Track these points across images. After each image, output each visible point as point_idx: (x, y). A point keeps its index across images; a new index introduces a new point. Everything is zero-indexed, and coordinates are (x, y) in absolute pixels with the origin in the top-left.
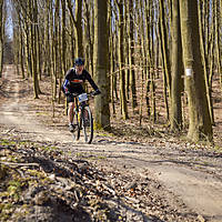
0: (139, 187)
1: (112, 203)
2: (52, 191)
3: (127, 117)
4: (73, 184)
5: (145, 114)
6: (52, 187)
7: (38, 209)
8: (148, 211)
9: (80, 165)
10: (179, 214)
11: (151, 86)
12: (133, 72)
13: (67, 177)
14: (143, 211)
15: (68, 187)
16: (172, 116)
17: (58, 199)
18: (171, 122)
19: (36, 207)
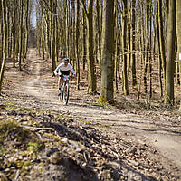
0: (138, 152)
1: (115, 165)
2: (65, 152)
3: (128, 94)
4: (83, 147)
5: (142, 91)
6: (65, 148)
7: (53, 167)
8: (146, 172)
9: (89, 131)
10: (173, 177)
11: (148, 68)
12: (134, 56)
13: (77, 140)
14: (142, 172)
15: (78, 150)
16: (165, 94)
17: (70, 159)
18: (164, 99)
19: (50, 165)
